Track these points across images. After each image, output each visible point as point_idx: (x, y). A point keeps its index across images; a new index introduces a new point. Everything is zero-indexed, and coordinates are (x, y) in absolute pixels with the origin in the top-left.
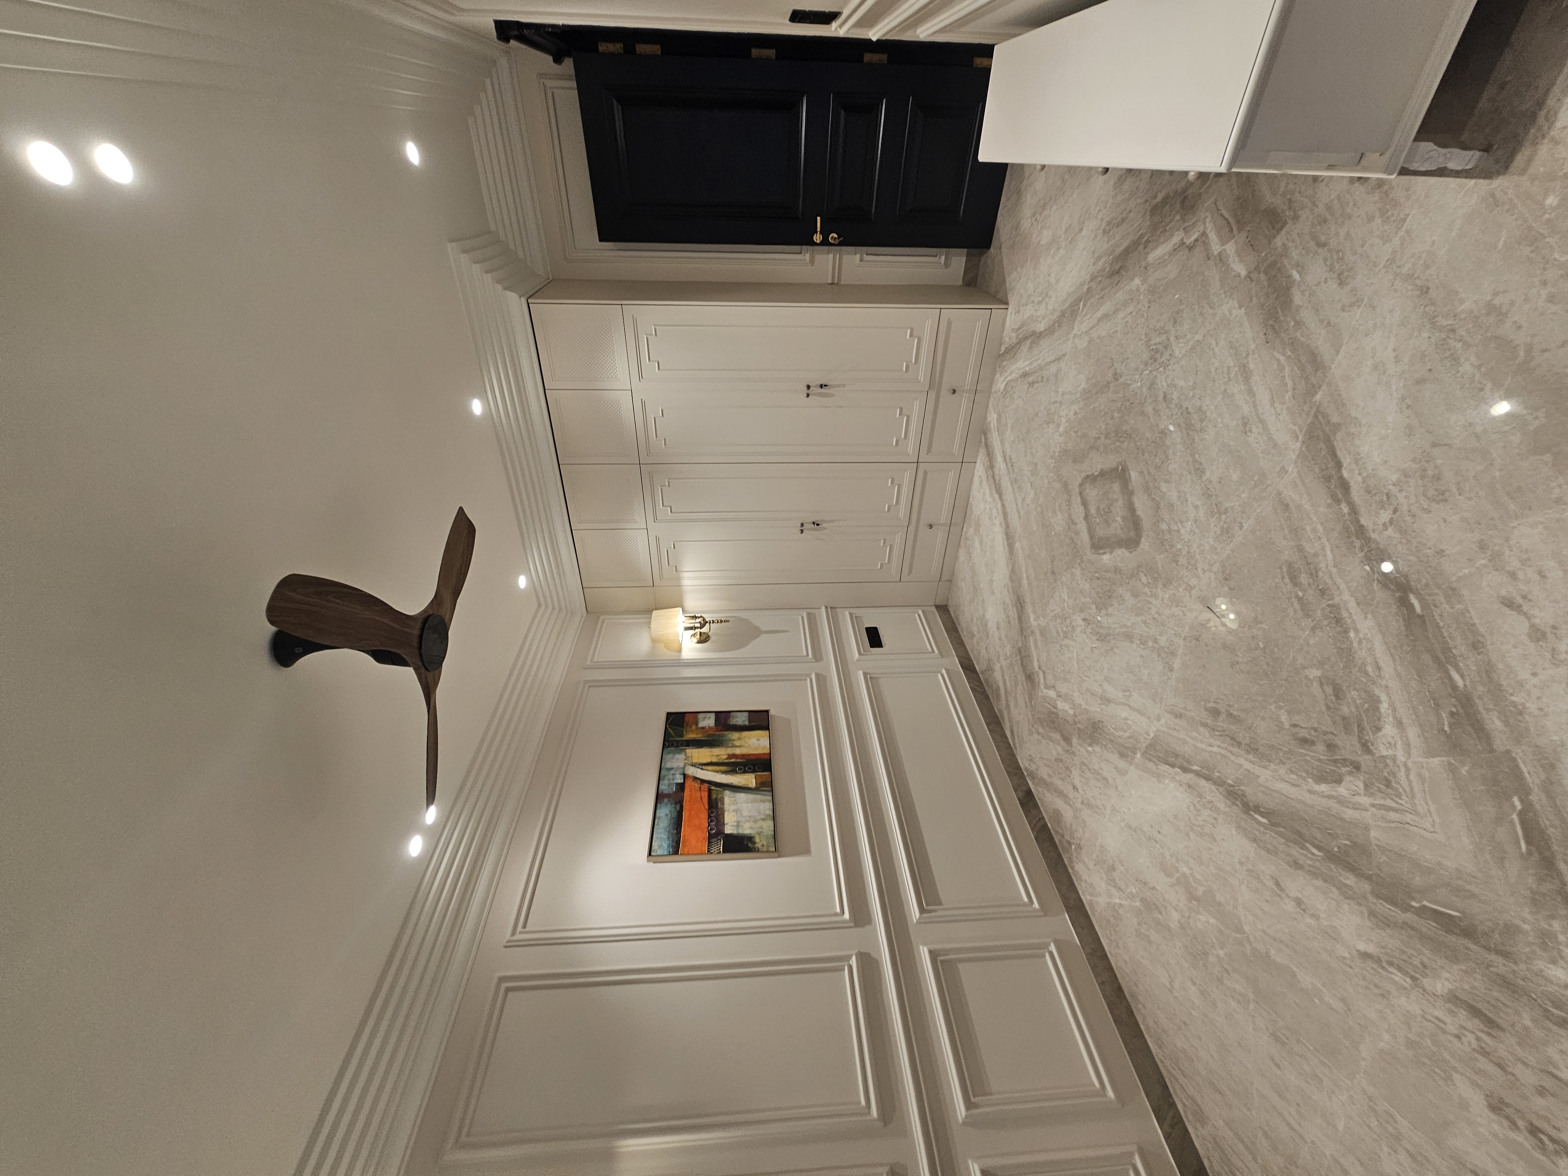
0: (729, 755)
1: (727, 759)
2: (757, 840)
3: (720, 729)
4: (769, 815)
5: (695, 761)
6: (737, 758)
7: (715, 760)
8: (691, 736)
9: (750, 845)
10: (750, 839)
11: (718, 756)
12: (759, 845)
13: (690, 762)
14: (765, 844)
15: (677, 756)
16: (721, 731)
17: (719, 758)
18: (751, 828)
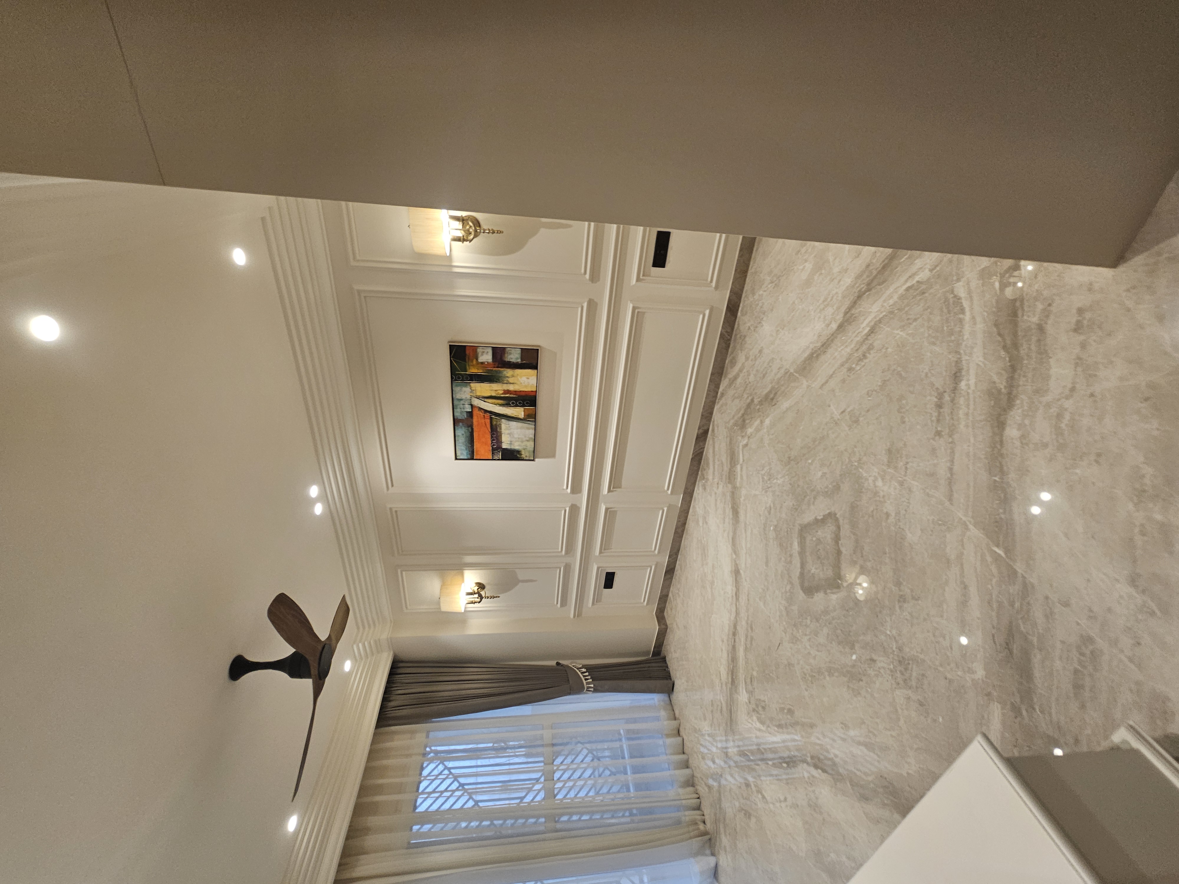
0: (504, 390)
1: (502, 394)
2: (523, 453)
3: (497, 365)
4: (532, 438)
5: (478, 394)
6: (511, 394)
7: (494, 394)
8: (473, 370)
9: (518, 456)
10: (519, 452)
11: (496, 390)
12: (523, 456)
13: (474, 395)
14: (528, 455)
15: (464, 389)
16: (498, 367)
17: (497, 393)
18: (519, 445)
